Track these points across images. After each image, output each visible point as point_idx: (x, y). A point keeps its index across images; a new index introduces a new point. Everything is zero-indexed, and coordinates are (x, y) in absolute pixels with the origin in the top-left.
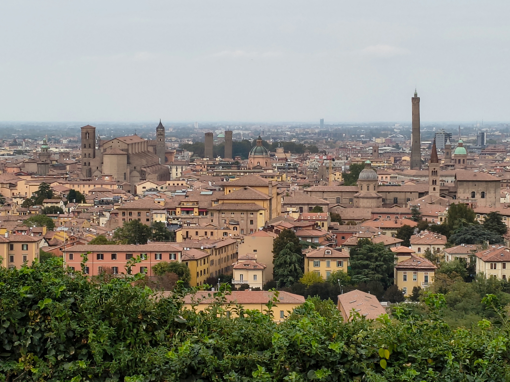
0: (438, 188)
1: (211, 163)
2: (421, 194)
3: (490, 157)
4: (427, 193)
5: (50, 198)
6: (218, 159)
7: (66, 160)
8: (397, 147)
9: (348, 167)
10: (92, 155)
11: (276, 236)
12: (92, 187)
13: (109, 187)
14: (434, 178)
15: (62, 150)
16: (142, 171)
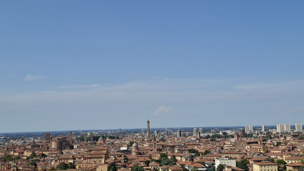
0: (156, 149)
1: (86, 143)
2: (151, 150)
3: (170, 138)
4: (153, 150)
5: (35, 156)
6: (89, 142)
7: (40, 144)
8: (143, 136)
9: (129, 143)
10: (48, 142)
11: (108, 165)
12: (49, 152)
13: (54, 152)
14: (155, 145)
15: (39, 141)
16: (65, 146)
